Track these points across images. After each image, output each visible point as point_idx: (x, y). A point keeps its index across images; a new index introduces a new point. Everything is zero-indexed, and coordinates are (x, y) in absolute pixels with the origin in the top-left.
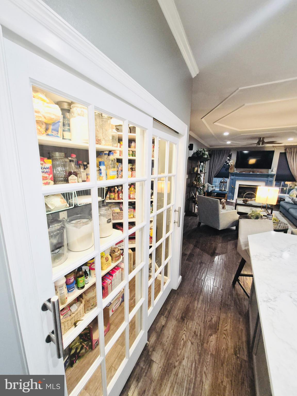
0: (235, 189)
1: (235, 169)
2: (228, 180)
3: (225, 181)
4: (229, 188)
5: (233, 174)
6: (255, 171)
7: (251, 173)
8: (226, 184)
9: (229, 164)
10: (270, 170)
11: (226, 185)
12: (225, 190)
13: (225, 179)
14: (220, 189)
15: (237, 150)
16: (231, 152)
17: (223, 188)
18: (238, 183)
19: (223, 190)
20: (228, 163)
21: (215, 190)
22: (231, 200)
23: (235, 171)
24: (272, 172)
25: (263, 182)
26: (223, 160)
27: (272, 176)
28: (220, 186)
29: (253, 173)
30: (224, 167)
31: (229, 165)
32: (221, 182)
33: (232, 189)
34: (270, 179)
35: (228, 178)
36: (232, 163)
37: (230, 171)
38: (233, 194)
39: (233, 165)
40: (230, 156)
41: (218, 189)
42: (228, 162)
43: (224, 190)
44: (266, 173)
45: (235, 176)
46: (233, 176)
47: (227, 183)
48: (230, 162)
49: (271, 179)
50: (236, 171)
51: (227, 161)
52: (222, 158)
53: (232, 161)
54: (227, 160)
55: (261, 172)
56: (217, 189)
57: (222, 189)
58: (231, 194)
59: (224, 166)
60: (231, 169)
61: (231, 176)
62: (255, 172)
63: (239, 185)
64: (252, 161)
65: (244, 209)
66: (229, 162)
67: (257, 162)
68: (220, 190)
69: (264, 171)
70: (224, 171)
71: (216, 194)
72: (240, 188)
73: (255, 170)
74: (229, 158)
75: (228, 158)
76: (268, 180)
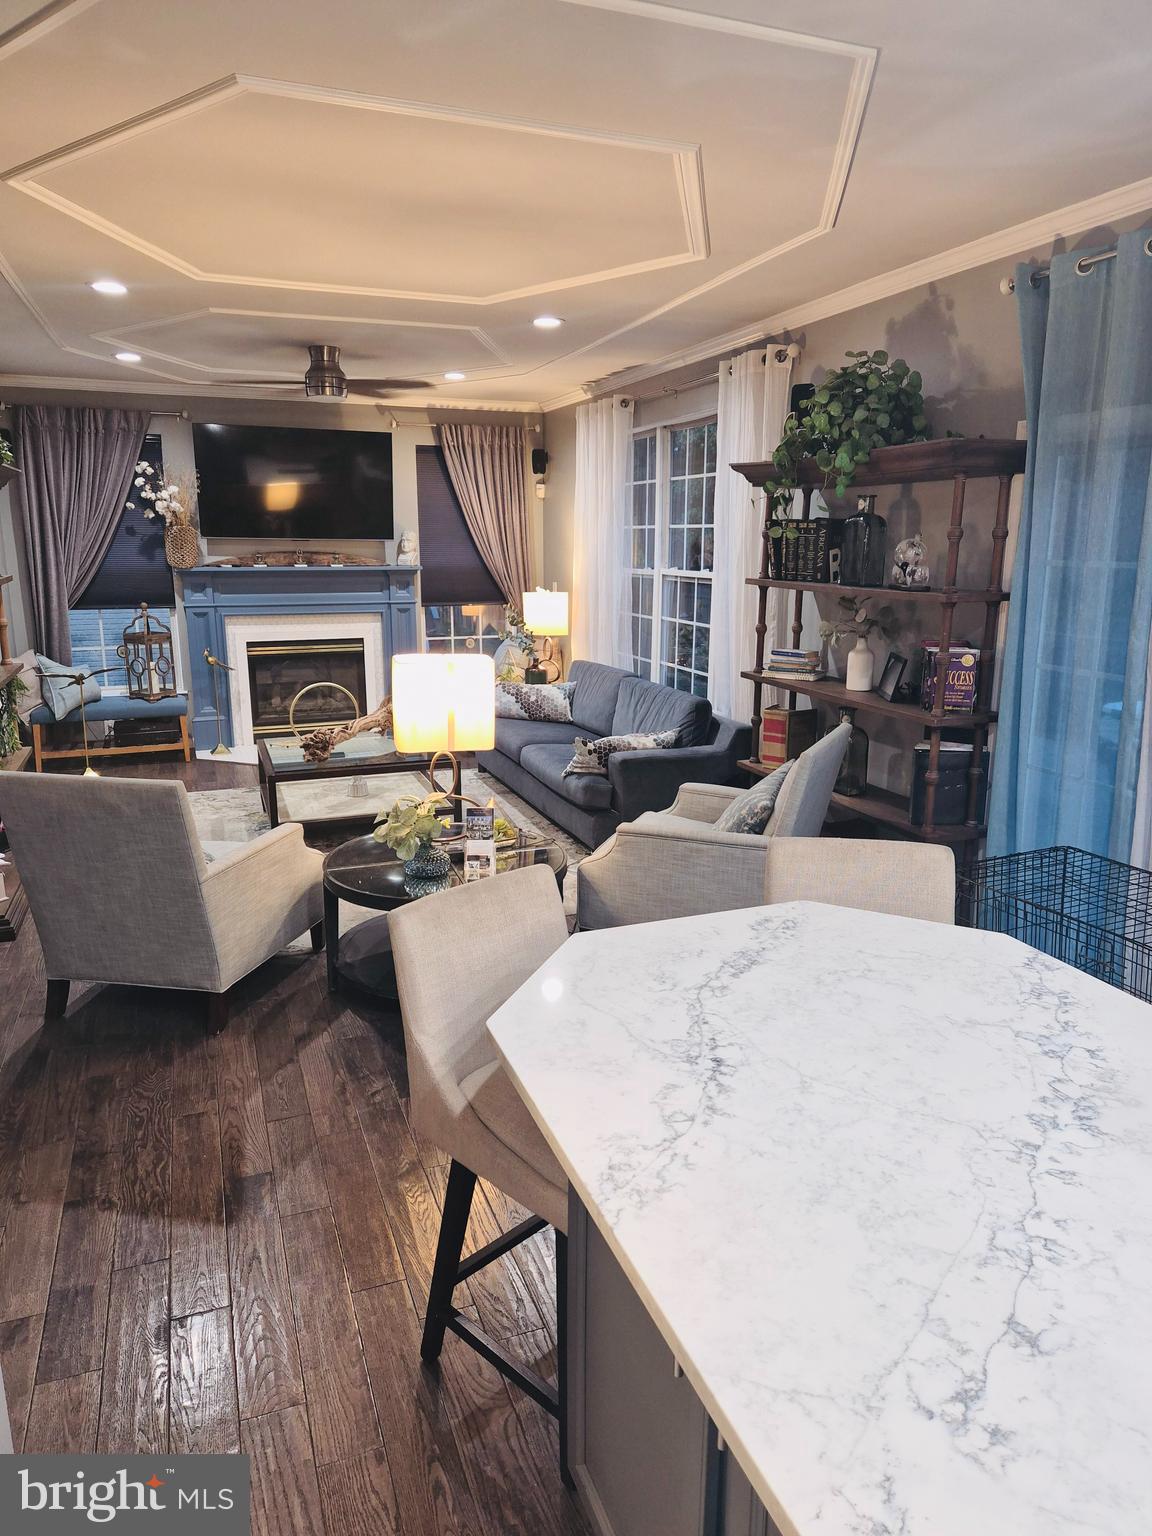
0: (227, 675)
1: (203, 543)
2: (174, 621)
3: (154, 627)
4: (194, 674)
5: (201, 580)
6: (316, 553)
7: (301, 566)
8: (166, 646)
9: (160, 506)
10: (390, 546)
11: (167, 654)
12: (169, 686)
13: (154, 612)
14: (135, 687)
15: (188, 419)
16: (155, 429)
17: (155, 678)
18: (241, 635)
19: (156, 690)
20: (150, 504)
21: (97, 700)
22: (221, 747)
23: (210, 560)
24: (402, 557)
25: (370, 617)
26: (109, 485)
27: (404, 577)
28: (130, 668)
29: (310, 563)
30: (131, 531)
31: (160, 518)
32: (130, 639)
33: (211, 673)
34: (399, 595)
35: (170, 602)
36: (175, 505)
37: (173, 558)
38: (225, 706)
39: (185, 520)
40: (152, 451)
41: (121, 691)
42: (148, 494)
43: (166, 694)
44: (373, 565)
45: (209, 590)
46: (201, 588)
47: (169, 639)
48: (164, 494)
49: (402, 593)
50: (211, 555)
51: (142, 488)
52: (106, 468)
53: (173, 489)
54: (140, 481)
55: (349, 559)
56: (114, 692)
57: (145, 686)
58: (209, 709)
59: (126, 526)
60: (179, 546)
61: (187, 592)
62: (321, 557)
63: (250, 645)
64: (282, 492)
65: (316, 796)
66: (152, 496)
67: (307, 493)
68: (134, 695)
69: (362, 552)
70: (130, 556)
71: (111, 723)
72: (255, 664)
73: (315, 545)
74: (150, 471)
75: (145, 464)
76: (389, 604)
